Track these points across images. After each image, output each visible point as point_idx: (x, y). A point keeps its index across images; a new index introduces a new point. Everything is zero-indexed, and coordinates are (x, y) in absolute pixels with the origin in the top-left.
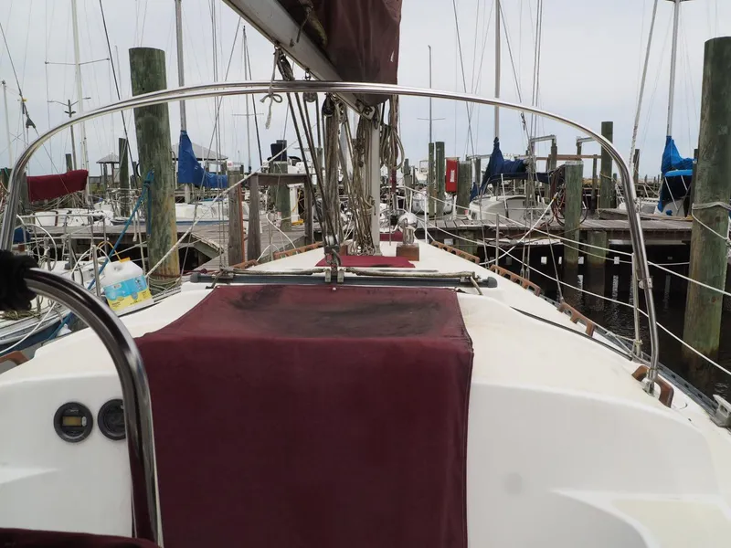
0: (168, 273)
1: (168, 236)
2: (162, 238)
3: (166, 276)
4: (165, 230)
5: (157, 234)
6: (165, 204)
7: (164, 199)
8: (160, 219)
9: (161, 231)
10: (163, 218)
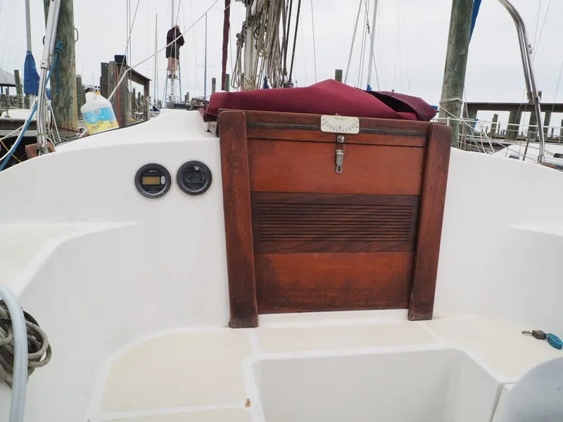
0: (71, 128)
1: (71, 97)
2: (66, 98)
3: (68, 130)
4: (68, 92)
5: (61, 95)
6: (70, 70)
7: (69, 67)
8: (65, 82)
9: (65, 92)
10: (67, 82)
